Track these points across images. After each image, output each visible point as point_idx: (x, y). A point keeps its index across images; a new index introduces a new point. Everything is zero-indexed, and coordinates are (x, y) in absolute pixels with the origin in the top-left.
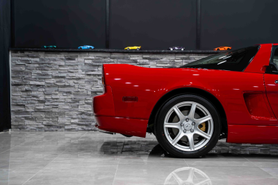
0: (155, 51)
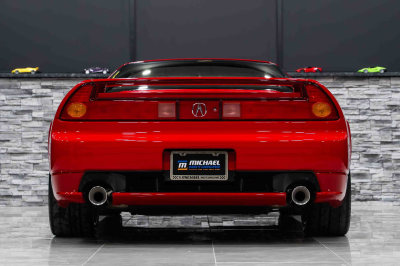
0: (61, 75)
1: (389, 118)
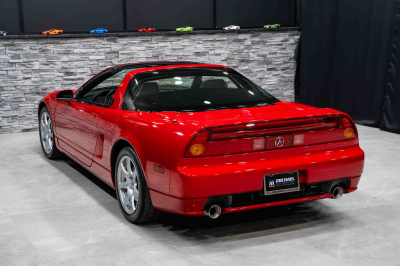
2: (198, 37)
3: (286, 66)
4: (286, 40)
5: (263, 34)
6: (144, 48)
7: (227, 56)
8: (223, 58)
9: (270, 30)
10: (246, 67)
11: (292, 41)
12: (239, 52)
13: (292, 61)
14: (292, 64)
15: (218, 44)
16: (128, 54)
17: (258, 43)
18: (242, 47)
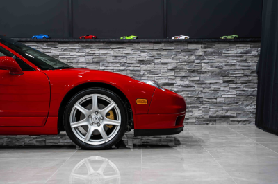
1: (139, 69)
2: (142, 45)
3: (247, 79)
4: (247, 52)
5: (217, 45)
6: (84, 54)
7: (175, 65)
8: (170, 68)
9: (226, 41)
10: (197, 78)
11: (254, 53)
12: (189, 62)
13: (255, 74)
14: (255, 78)
15: (164, 53)
16: (68, 59)
17: (211, 54)
18: (193, 57)
